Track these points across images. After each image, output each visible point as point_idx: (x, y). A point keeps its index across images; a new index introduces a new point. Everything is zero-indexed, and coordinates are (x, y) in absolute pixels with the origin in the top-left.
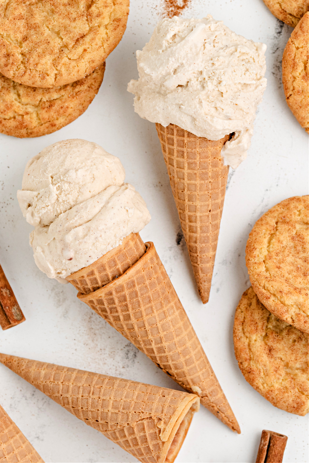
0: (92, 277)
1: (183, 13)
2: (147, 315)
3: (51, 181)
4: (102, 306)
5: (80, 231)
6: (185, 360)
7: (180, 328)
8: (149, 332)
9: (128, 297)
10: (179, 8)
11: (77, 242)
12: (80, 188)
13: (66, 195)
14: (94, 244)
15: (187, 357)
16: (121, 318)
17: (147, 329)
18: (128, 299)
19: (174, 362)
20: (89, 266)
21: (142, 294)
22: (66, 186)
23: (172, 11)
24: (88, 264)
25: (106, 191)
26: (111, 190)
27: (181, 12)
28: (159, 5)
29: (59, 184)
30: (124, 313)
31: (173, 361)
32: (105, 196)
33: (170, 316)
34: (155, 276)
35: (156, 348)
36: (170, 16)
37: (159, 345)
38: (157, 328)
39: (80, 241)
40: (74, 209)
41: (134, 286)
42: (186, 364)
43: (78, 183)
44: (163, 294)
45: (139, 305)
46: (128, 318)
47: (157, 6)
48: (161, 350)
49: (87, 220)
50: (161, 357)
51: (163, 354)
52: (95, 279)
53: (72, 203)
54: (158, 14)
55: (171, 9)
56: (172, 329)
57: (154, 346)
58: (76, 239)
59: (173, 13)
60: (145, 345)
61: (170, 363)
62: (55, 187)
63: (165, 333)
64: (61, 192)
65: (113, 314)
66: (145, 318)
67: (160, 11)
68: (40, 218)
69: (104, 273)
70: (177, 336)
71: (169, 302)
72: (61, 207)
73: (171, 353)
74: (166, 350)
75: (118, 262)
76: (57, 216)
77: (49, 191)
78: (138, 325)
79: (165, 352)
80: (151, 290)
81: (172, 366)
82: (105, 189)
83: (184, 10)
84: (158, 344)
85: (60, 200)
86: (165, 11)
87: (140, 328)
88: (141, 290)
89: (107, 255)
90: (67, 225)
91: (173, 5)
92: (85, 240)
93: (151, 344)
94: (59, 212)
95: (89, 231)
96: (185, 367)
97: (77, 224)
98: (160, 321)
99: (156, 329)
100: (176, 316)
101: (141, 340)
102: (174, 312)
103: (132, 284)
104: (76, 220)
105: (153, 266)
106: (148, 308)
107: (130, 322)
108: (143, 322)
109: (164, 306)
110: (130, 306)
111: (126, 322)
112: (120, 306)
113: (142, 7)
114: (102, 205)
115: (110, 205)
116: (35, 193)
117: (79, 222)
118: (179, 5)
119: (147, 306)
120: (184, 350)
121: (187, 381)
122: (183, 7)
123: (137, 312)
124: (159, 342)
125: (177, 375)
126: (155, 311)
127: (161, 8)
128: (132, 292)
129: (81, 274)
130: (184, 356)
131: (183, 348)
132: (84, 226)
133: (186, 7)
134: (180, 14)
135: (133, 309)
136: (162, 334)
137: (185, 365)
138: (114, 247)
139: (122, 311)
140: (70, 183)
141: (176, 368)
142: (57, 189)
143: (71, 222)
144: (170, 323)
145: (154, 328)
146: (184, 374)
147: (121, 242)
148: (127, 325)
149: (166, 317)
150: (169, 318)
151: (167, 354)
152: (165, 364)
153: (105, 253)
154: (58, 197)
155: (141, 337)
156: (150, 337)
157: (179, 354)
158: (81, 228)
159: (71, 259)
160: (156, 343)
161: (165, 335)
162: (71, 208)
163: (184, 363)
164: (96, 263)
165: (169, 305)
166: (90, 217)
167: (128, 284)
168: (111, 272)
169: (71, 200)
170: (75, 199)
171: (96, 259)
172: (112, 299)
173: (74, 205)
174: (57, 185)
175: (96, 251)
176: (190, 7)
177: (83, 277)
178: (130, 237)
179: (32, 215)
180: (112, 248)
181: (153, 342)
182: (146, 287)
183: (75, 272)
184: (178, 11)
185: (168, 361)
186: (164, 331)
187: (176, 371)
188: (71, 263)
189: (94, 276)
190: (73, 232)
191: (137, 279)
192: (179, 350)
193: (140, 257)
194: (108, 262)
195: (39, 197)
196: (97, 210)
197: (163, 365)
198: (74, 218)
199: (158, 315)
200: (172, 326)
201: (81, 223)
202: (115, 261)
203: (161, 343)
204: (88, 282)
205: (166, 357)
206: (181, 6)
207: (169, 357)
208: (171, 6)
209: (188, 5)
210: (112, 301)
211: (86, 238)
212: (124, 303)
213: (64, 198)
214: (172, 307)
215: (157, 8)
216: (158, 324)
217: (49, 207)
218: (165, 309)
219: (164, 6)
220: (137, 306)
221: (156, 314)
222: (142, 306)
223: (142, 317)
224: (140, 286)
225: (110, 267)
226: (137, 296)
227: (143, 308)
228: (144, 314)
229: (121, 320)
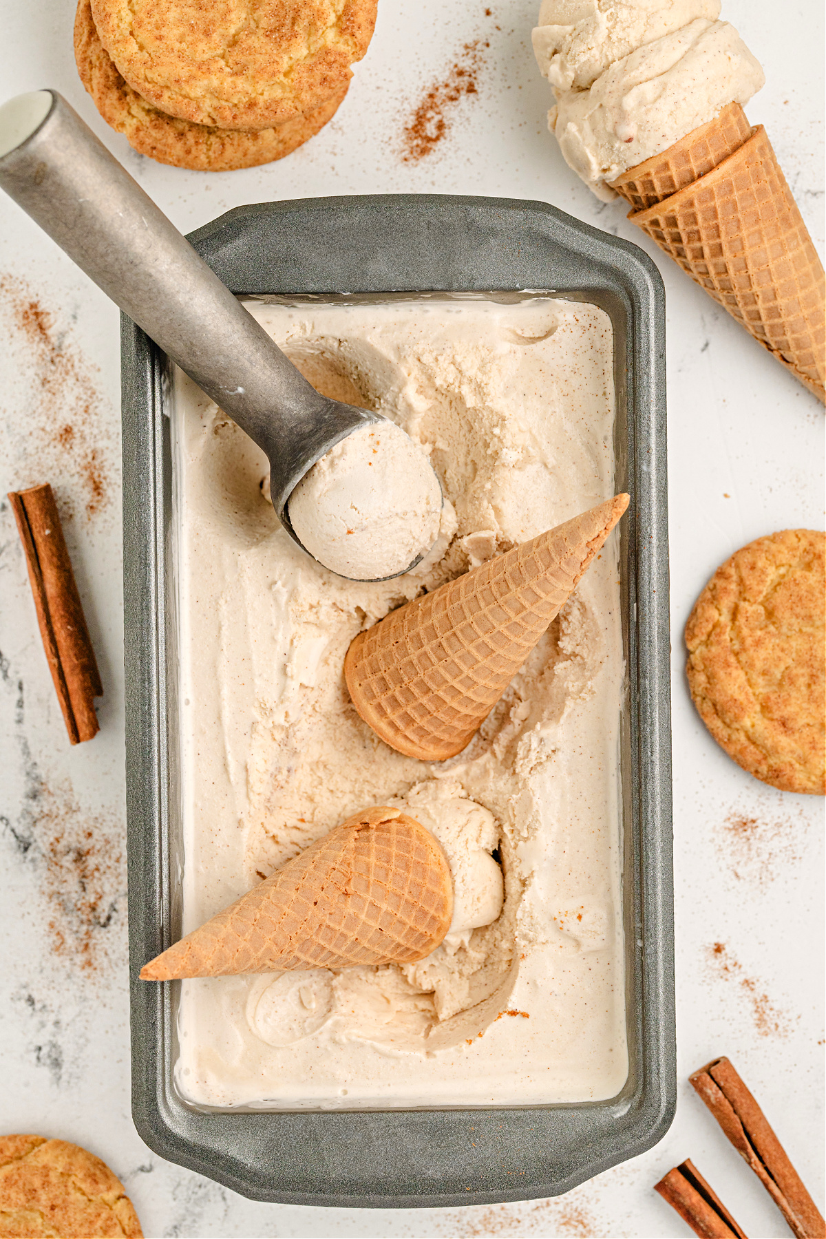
0: (663, 175)
1: (436, 149)
2: (751, 246)
3: (596, 6)
4: (674, 230)
5: (649, 90)
6: (814, 333)
7: (807, 275)
8: (754, 279)
9: (719, 210)
10: (429, 140)
11: (643, 109)
12: (648, 18)
13: (624, 29)
14: (671, 113)
15: (819, 327)
16: (707, 251)
17: (750, 273)
18: (720, 216)
19: (795, 336)
20: (660, 154)
21: (743, 208)
22: (624, 14)
23: (417, 146)
24: (659, 151)
25: (691, 26)
26: (700, 25)
27: (434, 147)
28: (394, 136)
29: (612, 10)
30: (711, 242)
31: (793, 332)
32: (691, 34)
33: (791, 250)
34: (767, 179)
35: (765, 309)
36: (415, 154)
37: (771, 304)
38: (769, 271)
39: (649, 106)
40: (637, 54)
41: (731, 191)
42: (816, 338)
43: (646, 9)
44: (780, 211)
45: (738, 227)
46: (718, 251)
47: (390, 138)
48: (774, 312)
49: (660, 71)
50: (772, 327)
51: (776, 321)
52: (670, 178)
53: (634, 44)
54: (393, 152)
55: (415, 142)
56: (794, 275)
57: (761, 306)
58: (640, 104)
59: (419, 150)
60: (746, 304)
61: (789, 337)
62: (605, 15)
63: (782, 281)
64: (616, 23)
65: (691, 245)
66: (748, 252)
67: (397, 147)
68: (576, 72)
69: (687, 167)
70: (802, 288)
71: (790, 226)
72: (615, 51)
73: (791, 318)
74: (782, 313)
75: (710, 149)
76: (607, 67)
77: (595, 22)
78: (734, 266)
79: (780, 316)
80: (760, 201)
81: (792, 344)
82: (690, 23)
83: (439, 143)
84: (769, 301)
85: (614, 37)
86: (406, 147)
87: (739, 271)
88: (742, 198)
89: (692, 135)
90: (625, 79)
91: (420, 136)
92: (657, 105)
93: (756, 303)
94: (610, 58)
95: (664, 89)
96: (814, 345)
97: (643, 79)
98: (774, 259)
99: (766, 273)
100: (802, 252)
101: (738, 294)
102: (798, 245)
103: (729, 188)
104: (642, 72)
105: (763, 160)
106: (753, 233)
107: (721, 260)
108: (745, 260)
109: (782, 231)
110: (722, 228)
111: (714, 260)
112: (706, 228)
113: (365, 141)
114: (686, 47)
115: (700, 47)
116: (569, 28)
117: (648, 74)
118: (429, 135)
119: (752, 229)
120: (813, 314)
121: (816, 371)
122: (437, 138)
123: (734, 241)
124: (772, 297)
125: (800, 361)
126: (765, 239)
127: (399, 141)
128: (728, 202)
129: (645, 169)
130: (814, 325)
131: (811, 310)
132: (656, 81)
133: (442, 139)
134: (432, 152)
135: (727, 233)
136: (776, 283)
137: (813, 340)
138: (705, 121)
139: (709, 237)
140: (631, 8)
141: (799, 347)
142: (609, 20)
143: (633, 74)
144: (791, 264)
145: (763, 271)
146: (812, 358)
147: (717, 113)
148: (715, 265)
149: (784, 252)
150: (790, 255)
151: (783, 319)
152: (778, 339)
153: (688, 130)
154: (610, 33)
155: (740, 288)
156: (755, 288)
157: (805, 320)
158: (650, 84)
159: (630, 140)
160: (766, 300)
161: (782, 285)
162: (631, 53)
163: (812, 337)
164: (672, 148)
165: (790, 232)
166: (666, 66)
167: (720, 188)
168: (698, 167)
169: (633, 37)
170: (638, 37)
171: (674, 142)
172: (694, 216)
173: (637, 48)
174: (608, 12)
175: (675, 126)
176: (448, 139)
177: (648, 174)
178: (730, 108)
179: (563, 67)
180: (701, 124)
181: (761, 297)
182: (752, 194)
183: (634, 167)
184: (429, 145)
185: (784, 334)
186: (780, 278)
187: (797, 353)
188: (629, 148)
189: (668, 173)
190: (635, 91)
191: (736, 179)
192: (806, 313)
193: (745, 142)
194: (693, 148)
195: (577, 32)
196: (677, 55)
197: (776, 342)
198: (637, 68)
199: (771, 247)
200: (793, 270)
201: (650, 76)
202: (705, 148)
203: (775, 298)
204: (657, 185)
205: (783, 326)
206: (434, 137)
207: (786, 325)
208: (416, 138)
209: (446, 135)
210: (693, 219)
211: (659, 101)
212: (712, 223)
213: (621, 35)
214: (795, 236)
215: (391, 142)
216: (770, 264)
217: (594, 51)
218: (783, 237)
219: (404, 137)
220: (735, 229)
221: (767, 245)
222: (743, 227)
223: (743, 249)
224: (740, 192)
225: (696, 158)
226: (735, 209)
227: (744, 233)
228: (747, 244)
229: (706, 256)
